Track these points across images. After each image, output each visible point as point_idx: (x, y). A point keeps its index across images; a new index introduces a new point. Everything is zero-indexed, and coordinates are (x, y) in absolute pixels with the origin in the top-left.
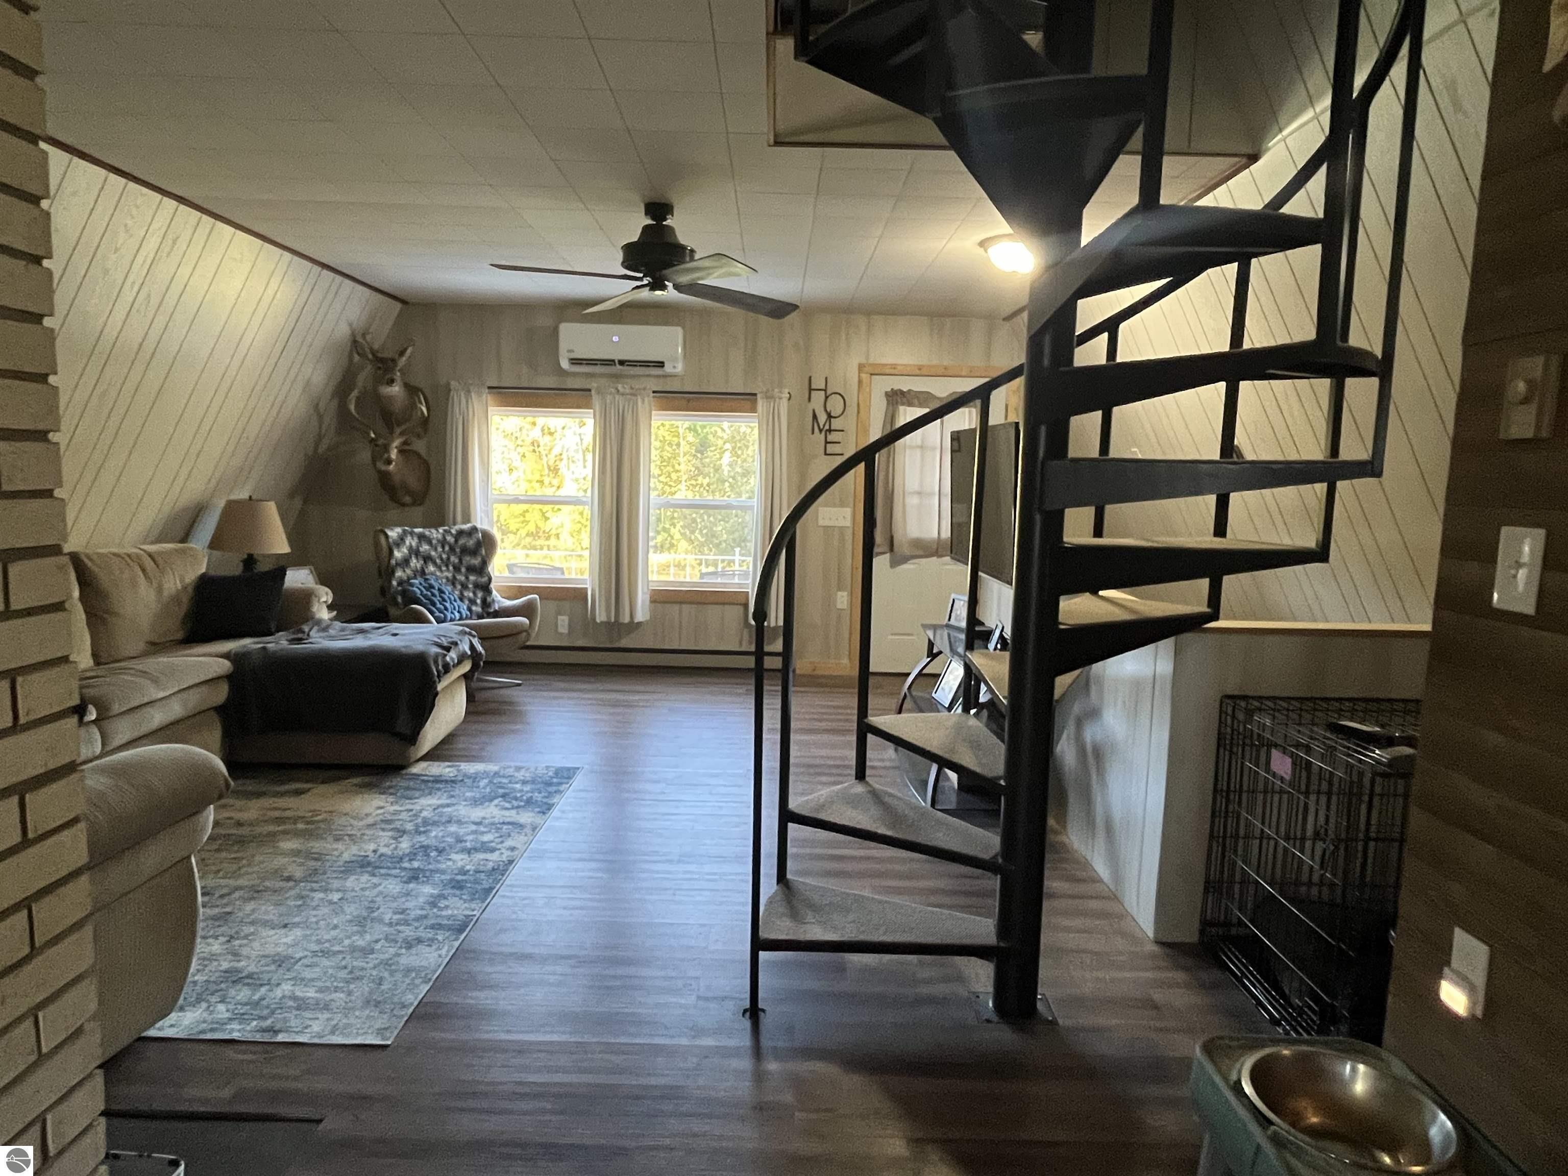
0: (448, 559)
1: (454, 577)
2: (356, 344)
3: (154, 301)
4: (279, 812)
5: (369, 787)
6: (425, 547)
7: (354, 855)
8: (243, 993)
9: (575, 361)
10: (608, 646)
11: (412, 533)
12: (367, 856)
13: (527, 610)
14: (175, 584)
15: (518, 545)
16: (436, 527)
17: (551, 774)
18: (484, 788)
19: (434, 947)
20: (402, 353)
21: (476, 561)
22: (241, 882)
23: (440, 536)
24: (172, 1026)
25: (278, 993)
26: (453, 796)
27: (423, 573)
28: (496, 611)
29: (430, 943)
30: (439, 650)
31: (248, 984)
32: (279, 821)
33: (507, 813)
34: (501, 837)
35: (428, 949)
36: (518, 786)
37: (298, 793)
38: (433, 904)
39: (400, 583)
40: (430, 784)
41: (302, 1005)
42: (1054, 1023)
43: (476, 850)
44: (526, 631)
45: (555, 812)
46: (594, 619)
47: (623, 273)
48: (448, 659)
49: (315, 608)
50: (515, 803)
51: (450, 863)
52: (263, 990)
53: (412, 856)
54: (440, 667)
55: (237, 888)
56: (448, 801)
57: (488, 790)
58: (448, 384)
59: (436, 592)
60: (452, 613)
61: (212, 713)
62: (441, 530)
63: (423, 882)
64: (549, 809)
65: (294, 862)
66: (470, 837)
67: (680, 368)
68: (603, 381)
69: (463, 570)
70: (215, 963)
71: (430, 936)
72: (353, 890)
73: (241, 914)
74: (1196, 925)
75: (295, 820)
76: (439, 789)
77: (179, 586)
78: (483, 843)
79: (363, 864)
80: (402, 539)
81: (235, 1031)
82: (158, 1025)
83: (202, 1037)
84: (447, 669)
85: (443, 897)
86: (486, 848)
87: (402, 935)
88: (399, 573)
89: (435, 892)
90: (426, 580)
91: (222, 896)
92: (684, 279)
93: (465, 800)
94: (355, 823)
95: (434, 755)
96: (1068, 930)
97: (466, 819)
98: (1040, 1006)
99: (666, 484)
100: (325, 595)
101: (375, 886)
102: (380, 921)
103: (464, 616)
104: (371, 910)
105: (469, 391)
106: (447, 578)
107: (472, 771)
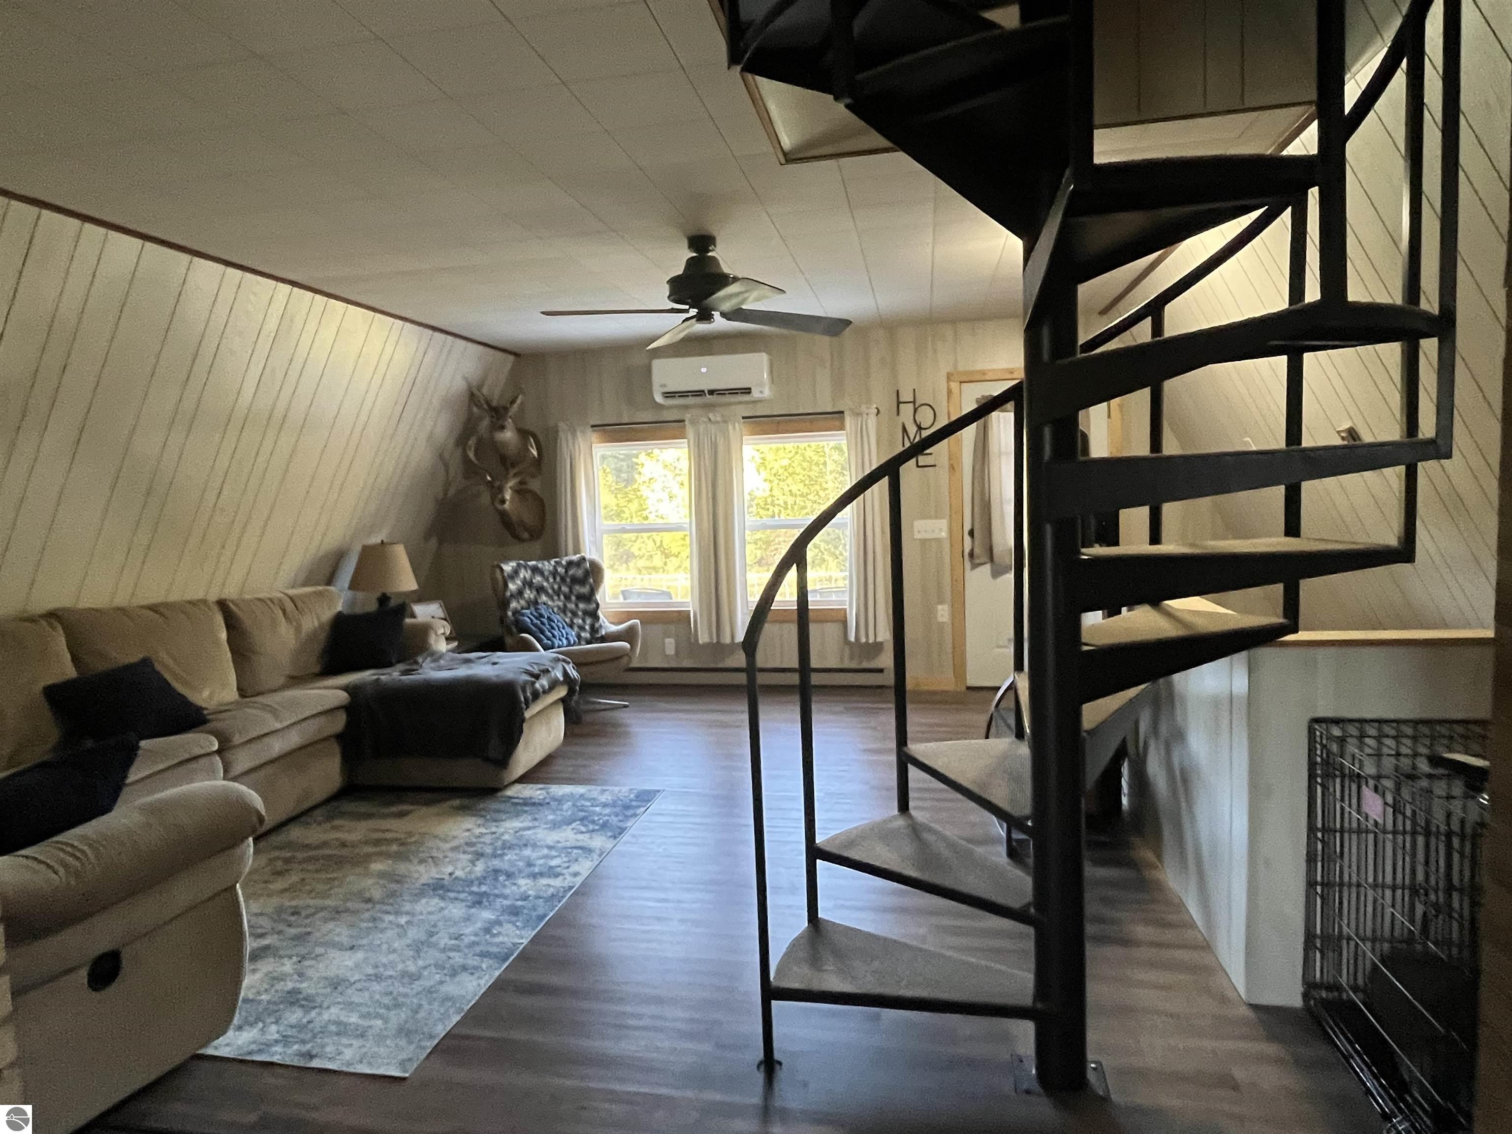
0: (560, 588)
1: (565, 606)
2: (473, 396)
3: (280, 375)
4: (380, 834)
5: (464, 810)
6: (538, 579)
7: (432, 878)
8: (295, 1016)
9: (668, 395)
10: (712, 666)
11: (525, 567)
12: (443, 879)
13: (629, 635)
14: (313, 622)
15: (680, 567)
16: (548, 558)
17: (632, 796)
18: (567, 811)
19: (476, 975)
20: (513, 402)
21: (585, 590)
22: (328, 902)
23: (551, 568)
24: (227, 1045)
25: (326, 1016)
26: (536, 819)
27: (536, 603)
28: (602, 637)
29: (473, 971)
30: (528, 678)
31: (303, 1006)
32: (377, 842)
33: (580, 837)
34: (569, 861)
35: (471, 978)
36: (597, 809)
37: (402, 815)
38: (487, 930)
39: (516, 612)
40: (519, 808)
41: (343, 1029)
42: (1105, 1100)
43: (542, 874)
44: (627, 655)
45: (626, 837)
46: (697, 640)
47: (670, 307)
48: (537, 685)
49: (432, 639)
50: (591, 827)
51: (514, 888)
52: (313, 1014)
53: (481, 881)
54: (529, 694)
55: (323, 909)
56: (530, 824)
57: (569, 813)
58: (557, 426)
59: (545, 621)
60: (560, 640)
61: (333, 740)
62: (553, 562)
63: (486, 906)
64: (620, 834)
65: (378, 883)
66: (541, 862)
67: (767, 393)
68: (695, 412)
69: (573, 598)
70: (282, 983)
71: (475, 963)
72: (421, 914)
73: (318, 934)
74: (1299, 989)
75: (390, 842)
76: (526, 812)
77: (316, 624)
78: (551, 868)
79: (438, 888)
80: (516, 572)
81: (277, 1055)
82: (216, 1043)
83: (248, 1058)
84: (536, 696)
85: (499, 923)
86: (553, 873)
87: (451, 961)
88: (514, 605)
89: (493, 917)
90: (536, 609)
91: (307, 917)
92: (727, 306)
93: (545, 824)
94: (441, 844)
95: (527, 778)
96: (1142, 984)
97: (542, 843)
98: (1091, 1076)
99: (815, 502)
100: (444, 628)
101: (442, 909)
102: (434, 946)
103: (572, 642)
104: (431, 934)
105: (575, 431)
106: (559, 608)
107: (560, 793)
